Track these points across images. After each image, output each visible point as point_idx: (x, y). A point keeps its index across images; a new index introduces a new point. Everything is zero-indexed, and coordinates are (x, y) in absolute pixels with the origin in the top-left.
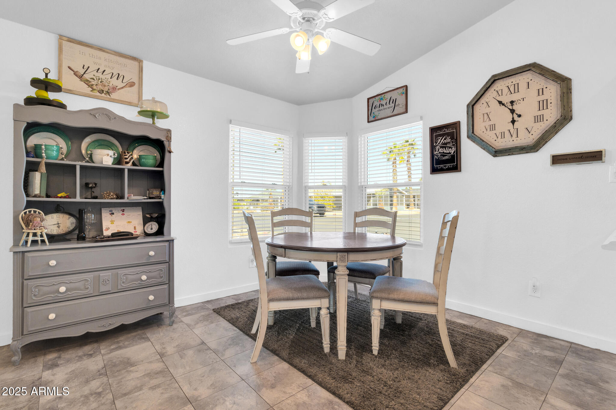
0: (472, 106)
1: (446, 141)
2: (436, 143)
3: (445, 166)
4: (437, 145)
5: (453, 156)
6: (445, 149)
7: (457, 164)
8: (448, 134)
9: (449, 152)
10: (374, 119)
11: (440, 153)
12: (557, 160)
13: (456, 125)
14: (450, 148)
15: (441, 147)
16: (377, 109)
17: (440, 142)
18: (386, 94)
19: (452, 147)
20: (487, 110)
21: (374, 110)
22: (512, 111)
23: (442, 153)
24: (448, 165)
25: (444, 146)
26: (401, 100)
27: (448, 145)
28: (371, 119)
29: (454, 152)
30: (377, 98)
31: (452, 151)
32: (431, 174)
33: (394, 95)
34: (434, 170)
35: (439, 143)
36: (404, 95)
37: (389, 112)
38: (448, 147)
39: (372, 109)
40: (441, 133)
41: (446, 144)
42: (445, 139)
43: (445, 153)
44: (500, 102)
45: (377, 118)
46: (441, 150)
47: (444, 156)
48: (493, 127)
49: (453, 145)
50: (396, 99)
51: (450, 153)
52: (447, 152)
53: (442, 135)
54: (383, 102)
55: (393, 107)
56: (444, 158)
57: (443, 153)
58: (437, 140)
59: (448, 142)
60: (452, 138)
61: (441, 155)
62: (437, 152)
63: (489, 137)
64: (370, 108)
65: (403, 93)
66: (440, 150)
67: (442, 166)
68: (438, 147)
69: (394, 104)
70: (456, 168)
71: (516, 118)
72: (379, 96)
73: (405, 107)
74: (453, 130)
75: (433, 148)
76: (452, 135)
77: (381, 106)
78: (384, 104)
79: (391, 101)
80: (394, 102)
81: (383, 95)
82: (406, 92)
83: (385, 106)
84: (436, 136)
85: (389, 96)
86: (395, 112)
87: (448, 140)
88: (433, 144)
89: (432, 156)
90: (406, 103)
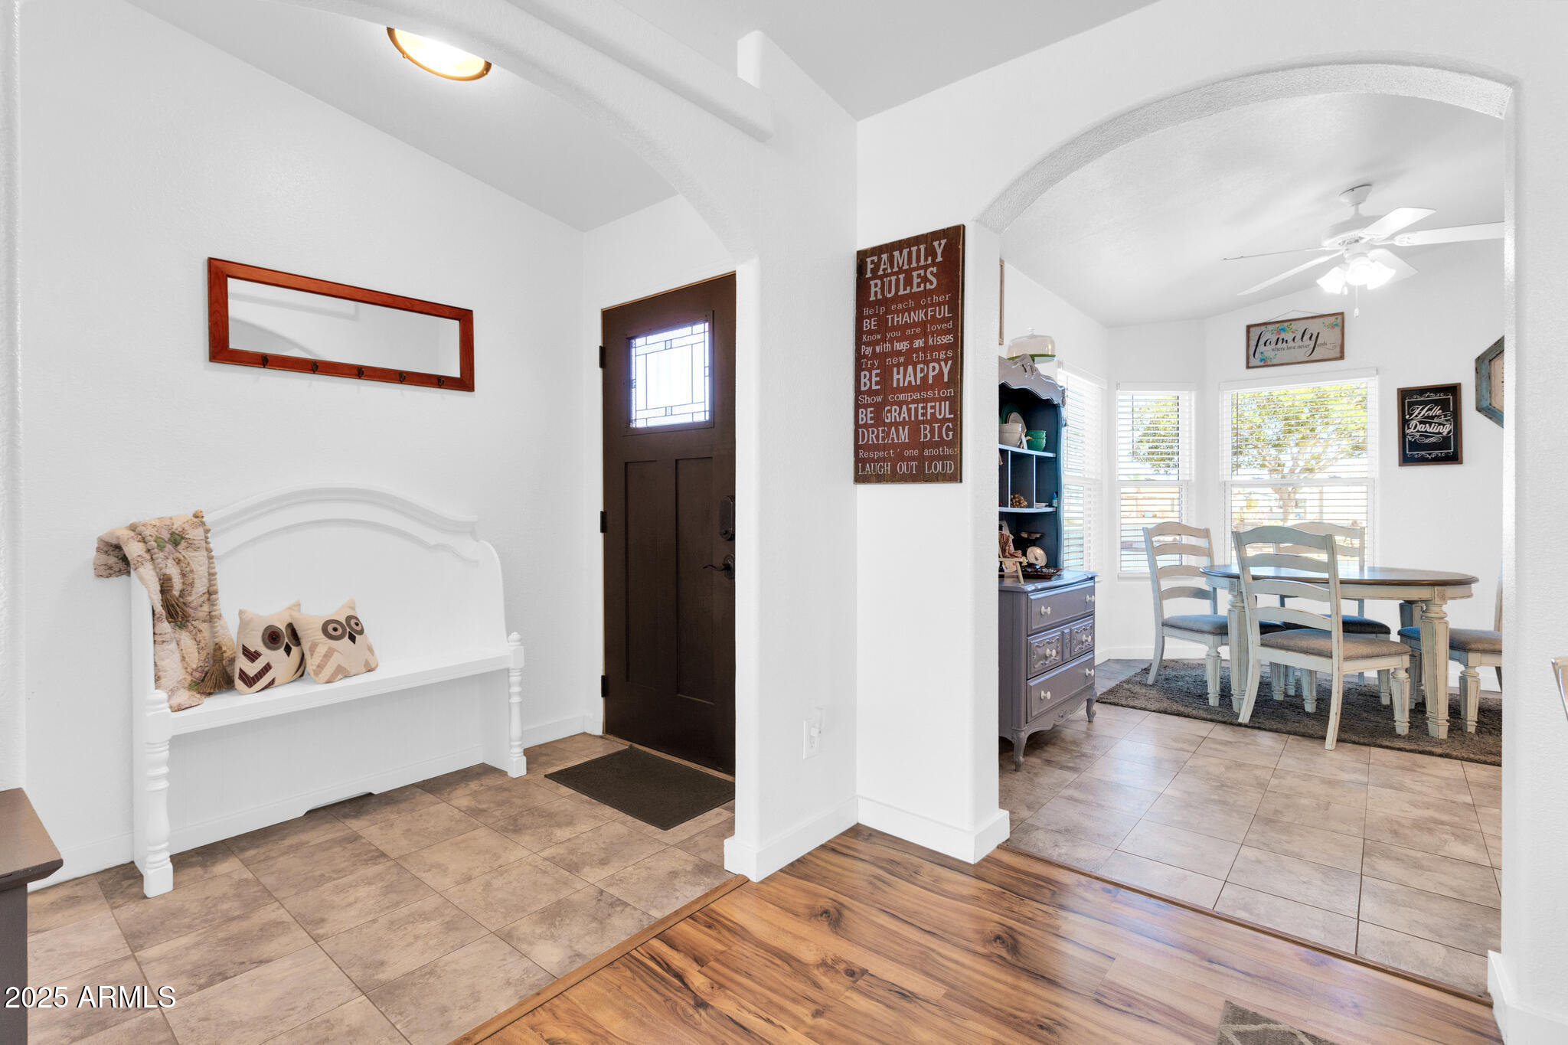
0: (1485, 362)
1: (1431, 413)
2: (1411, 415)
3: (1430, 454)
4: (1412, 419)
5: (1446, 439)
6: (1430, 426)
7: (1454, 452)
8: (1436, 402)
9: (1437, 431)
10: (1262, 364)
11: (1418, 431)
13: (1454, 390)
14: (1440, 424)
15: (1421, 422)
16: (1268, 347)
17: (1419, 413)
18: (1293, 323)
19: (1445, 423)
21: (1261, 347)
23: (1422, 432)
24: (1435, 453)
25: (1427, 420)
26: (1329, 337)
27: (1435, 420)
28: (1253, 362)
29: (1449, 432)
30: (1270, 327)
31: (1445, 430)
32: (1399, 465)
33: (1314, 327)
34: (1406, 460)
35: (1416, 416)
36: (1338, 330)
37: (1301, 355)
38: (1435, 423)
39: (1257, 346)
40: (1422, 399)
41: (1432, 417)
42: (1430, 410)
43: (1430, 433)
45: (1269, 363)
46: (1421, 427)
47: (1427, 437)
49: (1447, 420)
50: (1318, 333)
51: (1439, 433)
52: (1434, 431)
53: (1424, 403)
54: (1288, 336)
55: (1312, 346)
56: (1427, 441)
57: (1426, 432)
58: (1413, 410)
59: (1436, 416)
60: (1445, 408)
61: (1421, 436)
62: (1411, 430)
64: (1253, 343)
65: (1337, 325)
66: (1419, 427)
67: (1423, 453)
68: (1413, 423)
69: (1313, 342)
70: (1454, 458)
72: (1277, 325)
73: (1338, 349)
74: (1447, 396)
75: (1404, 423)
76: (1444, 405)
77: (1280, 341)
78: (1290, 339)
79: (1307, 336)
80: (1314, 338)
81: (1286, 324)
82: (1341, 325)
83: (1292, 343)
84: (1411, 404)
85: (1300, 327)
86: (1316, 355)
87: (1437, 411)
88: (1403, 415)
89: (1403, 435)
90: (1339, 342)
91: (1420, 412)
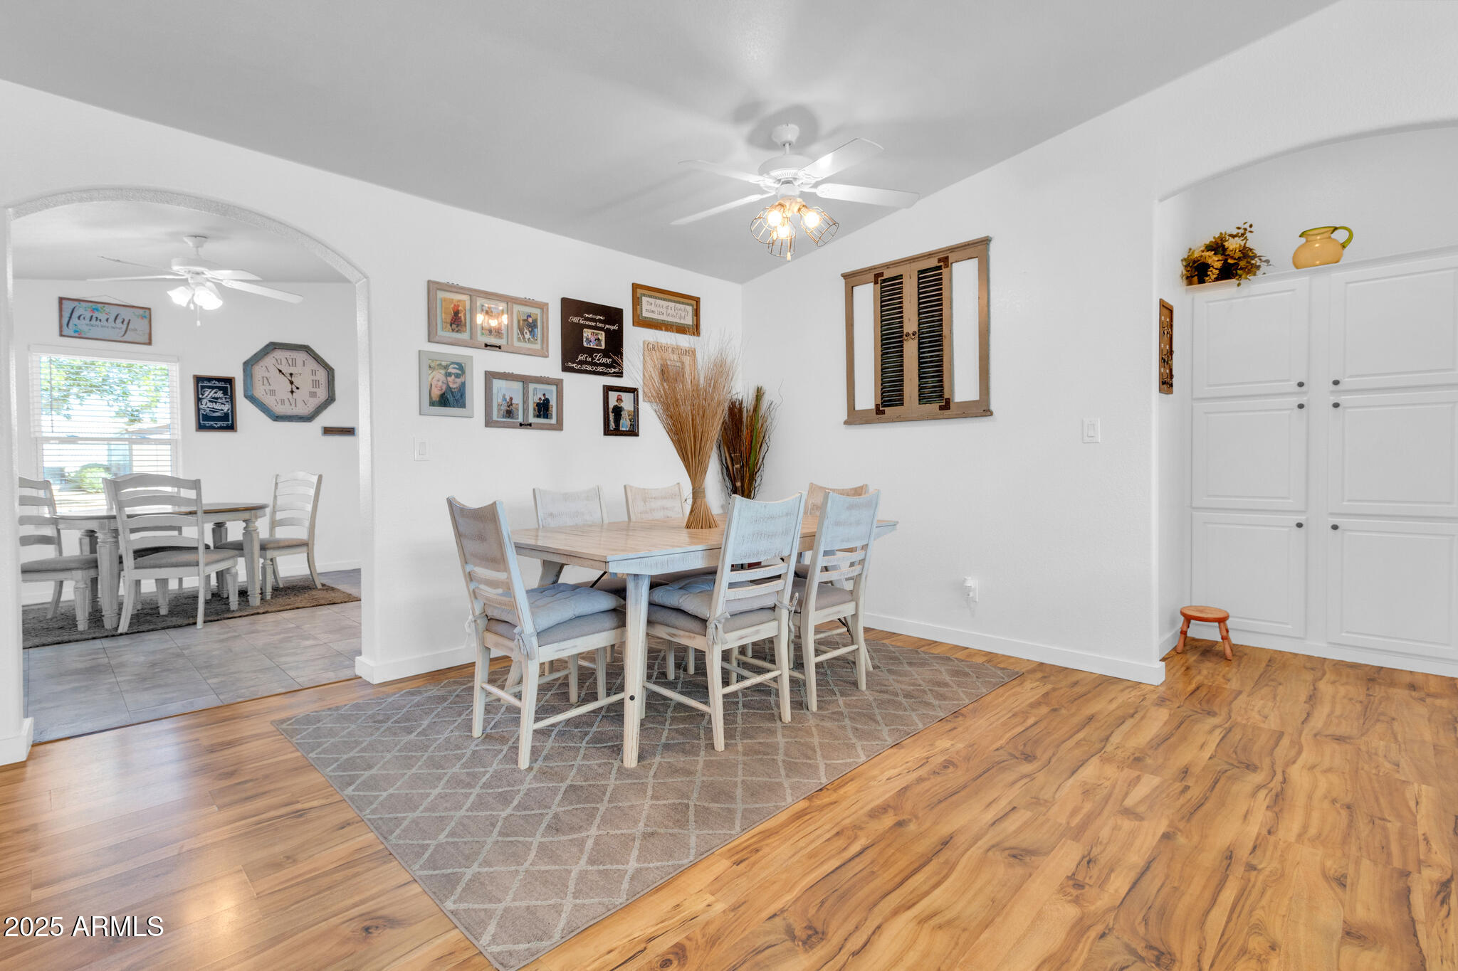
0: (249, 365)
1: (216, 395)
2: (203, 395)
3: (216, 424)
4: (204, 398)
5: (226, 414)
6: (216, 404)
7: (233, 424)
8: (218, 388)
9: (220, 408)
10: (75, 335)
11: (208, 407)
12: (328, 431)
13: (229, 381)
14: (222, 403)
15: (210, 401)
16: (82, 321)
18: (106, 306)
19: (225, 403)
20: (267, 374)
21: (74, 320)
22: (292, 383)
23: (211, 408)
24: (219, 423)
25: (214, 400)
26: (138, 324)
27: (219, 401)
28: (66, 331)
29: (228, 409)
30: (84, 305)
31: (226, 408)
32: (197, 431)
33: (126, 314)
34: (201, 427)
35: (207, 396)
36: (146, 321)
37: (113, 334)
39: (70, 318)
40: (210, 384)
41: (217, 398)
42: (216, 393)
43: (216, 409)
44: (280, 371)
45: (83, 335)
46: (210, 405)
47: (214, 412)
48: (273, 393)
49: (227, 402)
50: (129, 320)
51: (222, 410)
52: (218, 408)
53: (212, 388)
54: (103, 317)
55: (124, 330)
56: (214, 415)
57: (213, 408)
58: (204, 392)
59: (219, 397)
60: (225, 393)
61: (210, 410)
62: (203, 406)
63: (269, 401)
64: (66, 315)
65: (145, 317)
66: (208, 404)
67: (212, 423)
68: (204, 401)
69: (124, 327)
70: (232, 428)
71: (295, 389)
72: (91, 304)
73: (147, 336)
74: (225, 385)
75: (199, 400)
76: (224, 390)
77: (94, 319)
78: (104, 319)
79: (119, 321)
80: (126, 323)
81: (99, 305)
82: (148, 316)
83: (104, 323)
84: (203, 387)
85: (114, 311)
86: (127, 338)
87: (220, 394)
88: (198, 395)
89: (198, 410)
90: (148, 331)
91: (209, 394)
